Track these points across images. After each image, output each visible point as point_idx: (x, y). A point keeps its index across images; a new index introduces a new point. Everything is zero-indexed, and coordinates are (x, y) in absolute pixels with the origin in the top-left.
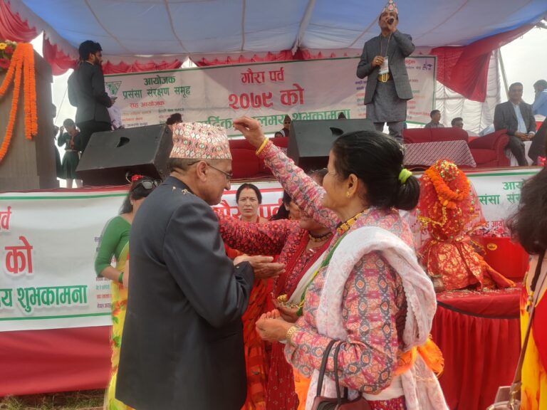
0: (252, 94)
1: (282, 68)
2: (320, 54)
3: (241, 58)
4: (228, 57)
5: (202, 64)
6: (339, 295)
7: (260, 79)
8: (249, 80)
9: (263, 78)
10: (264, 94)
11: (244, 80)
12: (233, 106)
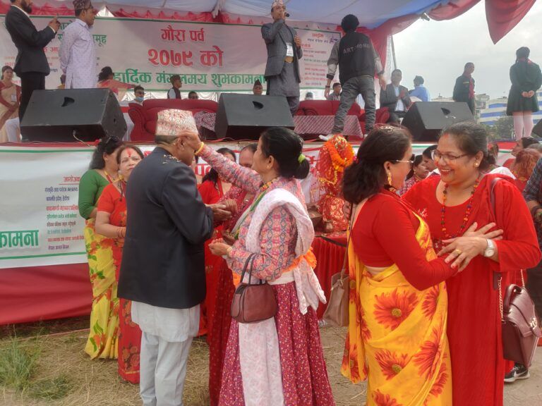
0: (172, 52)
1: (202, 29)
2: (239, 19)
3: (162, 14)
4: (148, 11)
5: (119, 14)
6: (259, 229)
7: (181, 37)
8: (169, 38)
9: (184, 36)
10: (184, 53)
11: (164, 37)
12: (153, 61)
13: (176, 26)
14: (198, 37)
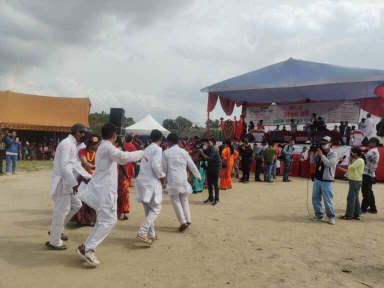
0: (292, 113)
1: (302, 105)
3: (290, 102)
4: (285, 102)
5: (277, 104)
7: (295, 108)
10: (295, 113)
11: (290, 108)
12: (285, 116)
13: (293, 105)
14: (301, 107)
